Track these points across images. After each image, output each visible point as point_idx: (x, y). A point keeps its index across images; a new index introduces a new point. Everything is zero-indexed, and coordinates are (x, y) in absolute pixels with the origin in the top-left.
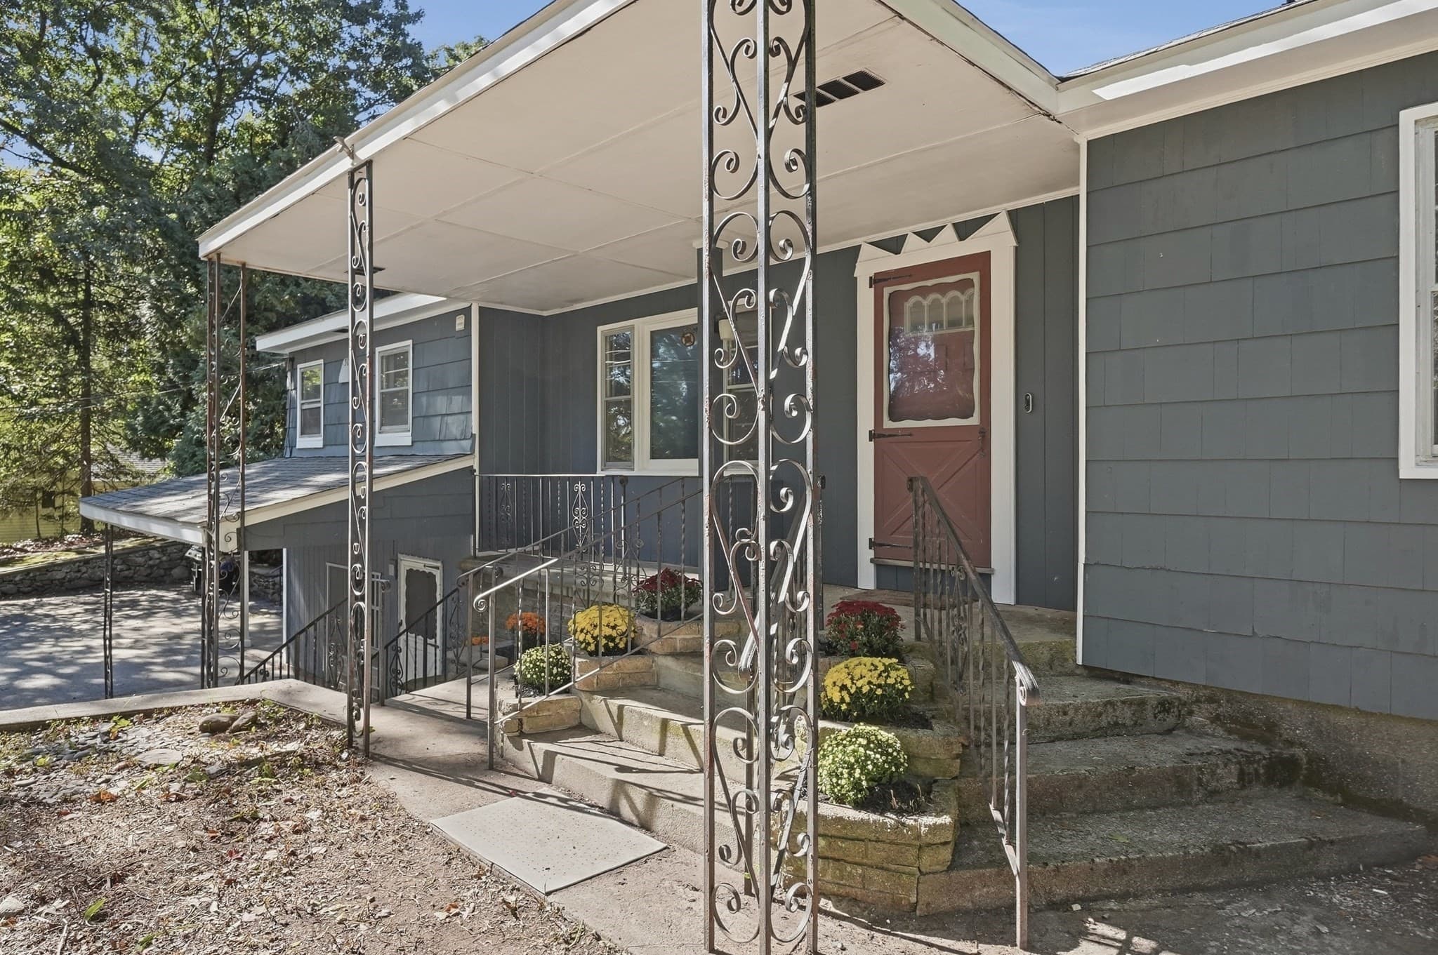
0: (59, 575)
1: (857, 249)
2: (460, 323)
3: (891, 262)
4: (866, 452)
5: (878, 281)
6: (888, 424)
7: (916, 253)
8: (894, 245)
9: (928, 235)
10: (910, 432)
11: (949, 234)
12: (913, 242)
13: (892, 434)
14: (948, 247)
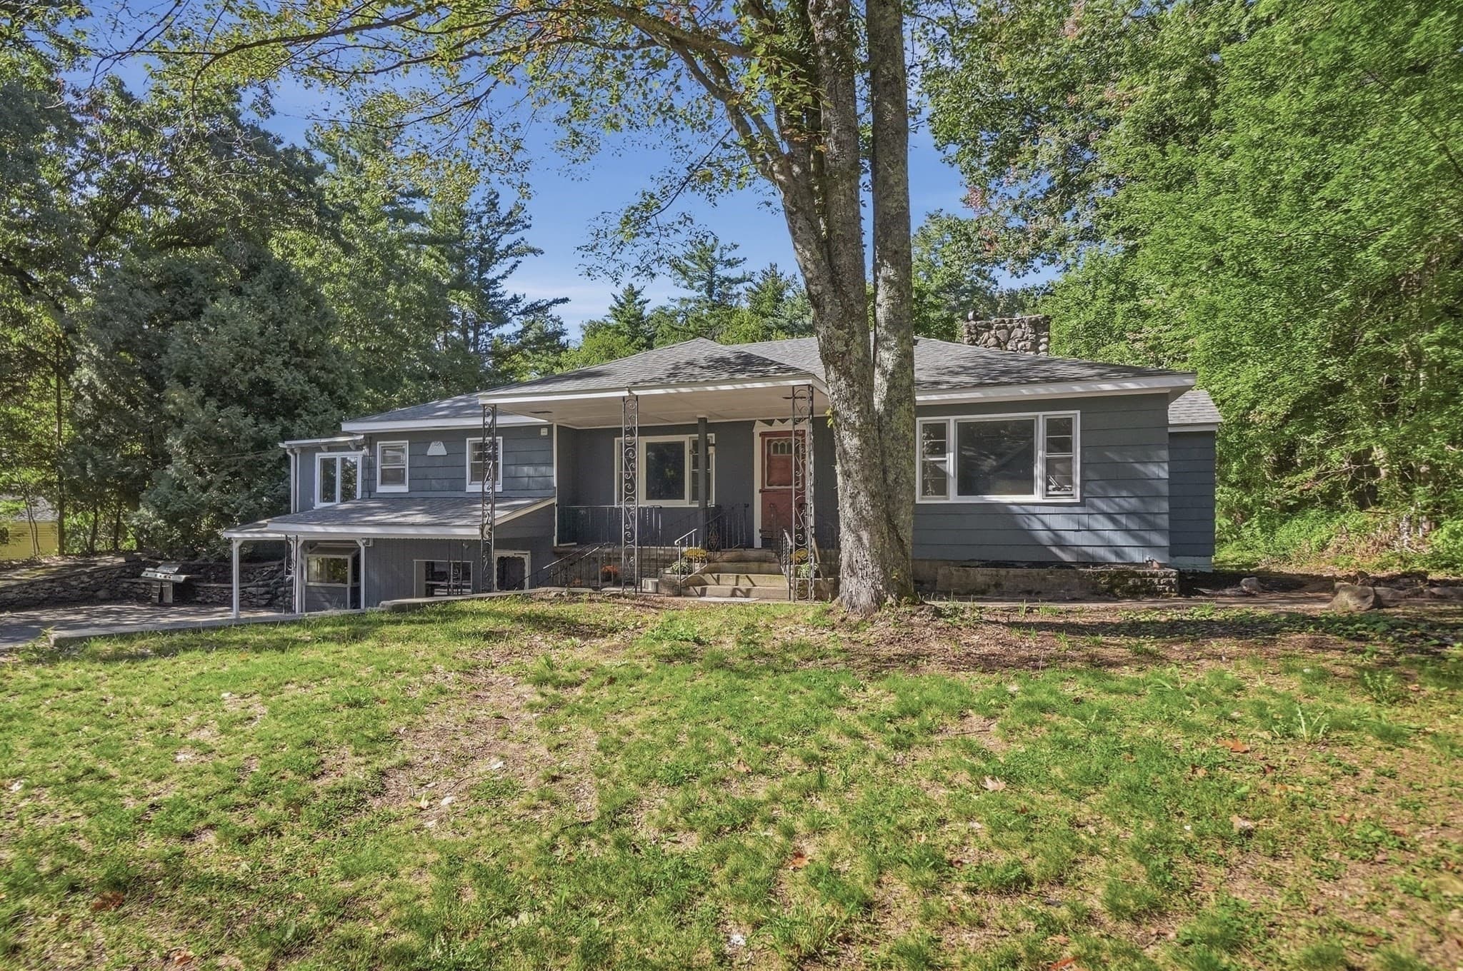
0: (10, 596)
1: (754, 422)
2: (544, 432)
3: (768, 429)
4: (758, 498)
5: (763, 435)
6: (767, 487)
7: (777, 427)
8: (770, 423)
9: (783, 421)
10: (775, 490)
11: (790, 422)
12: (777, 422)
13: (769, 491)
14: (788, 426)
